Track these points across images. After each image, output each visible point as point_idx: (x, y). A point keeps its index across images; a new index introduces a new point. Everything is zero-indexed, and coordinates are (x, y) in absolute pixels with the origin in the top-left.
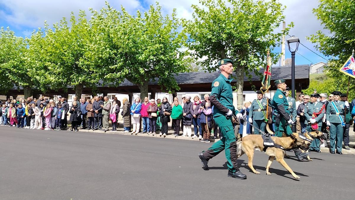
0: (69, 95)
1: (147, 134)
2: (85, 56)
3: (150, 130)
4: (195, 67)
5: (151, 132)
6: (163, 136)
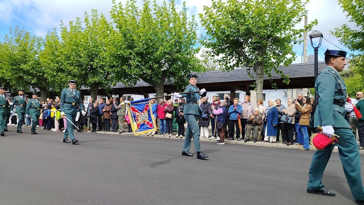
0: (85, 96)
1: (163, 135)
2: (100, 57)
3: (166, 131)
4: (211, 66)
5: (167, 134)
6: (179, 138)
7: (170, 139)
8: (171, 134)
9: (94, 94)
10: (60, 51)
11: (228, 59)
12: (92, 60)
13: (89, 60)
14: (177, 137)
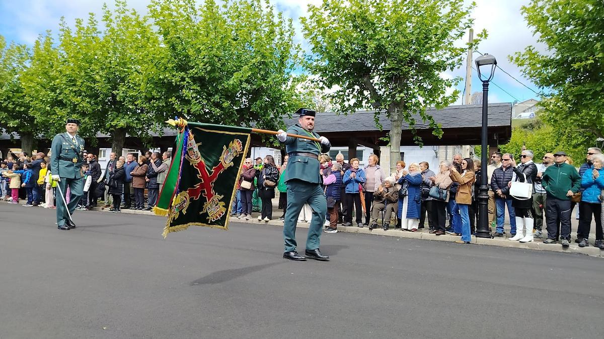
0: (100, 149)
2: (129, 82)
3: (242, 210)
4: (319, 104)
5: (243, 215)
7: (247, 223)
8: (249, 215)
9: (117, 145)
10: (58, 69)
11: (347, 94)
12: (115, 88)
13: (109, 87)
14: (259, 220)
